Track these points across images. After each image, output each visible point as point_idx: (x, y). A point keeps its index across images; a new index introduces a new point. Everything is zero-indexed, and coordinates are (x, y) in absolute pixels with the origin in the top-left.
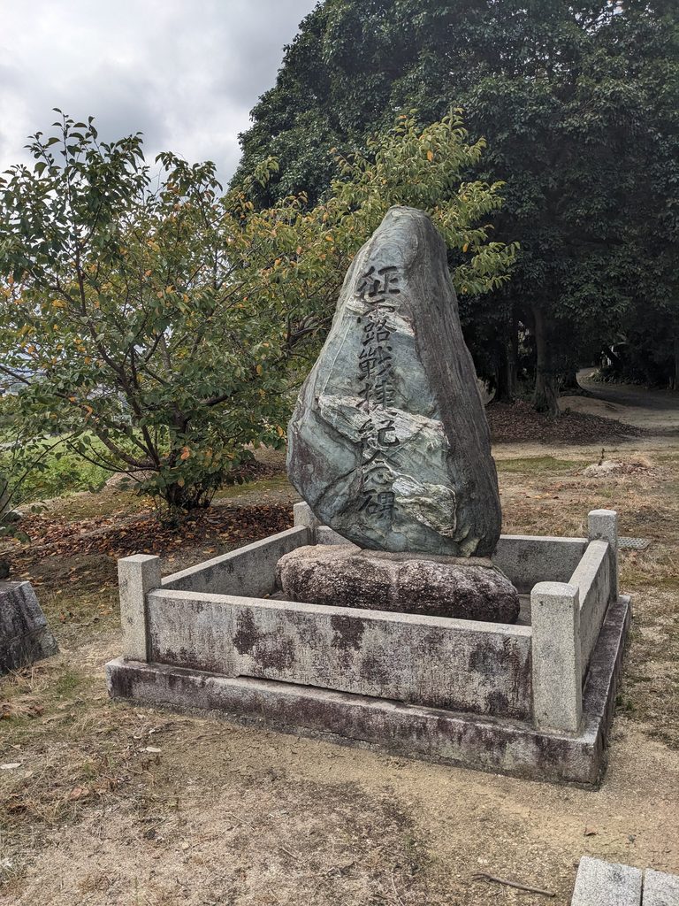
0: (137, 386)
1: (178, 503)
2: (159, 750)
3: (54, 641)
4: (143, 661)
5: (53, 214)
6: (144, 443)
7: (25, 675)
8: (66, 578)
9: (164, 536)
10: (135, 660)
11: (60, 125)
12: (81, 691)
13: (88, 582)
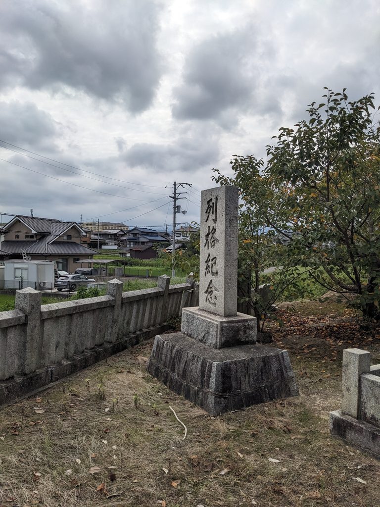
0: (353, 243)
1: (371, 315)
2: (364, 482)
3: (297, 388)
4: (354, 417)
5: (317, 145)
6: (353, 276)
7: (281, 404)
8: (302, 349)
9: (361, 335)
10: (349, 415)
11: (326, 96)
12: (312, 424)
13: (315, 354)
